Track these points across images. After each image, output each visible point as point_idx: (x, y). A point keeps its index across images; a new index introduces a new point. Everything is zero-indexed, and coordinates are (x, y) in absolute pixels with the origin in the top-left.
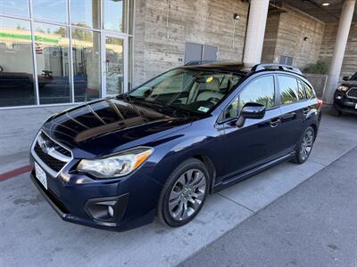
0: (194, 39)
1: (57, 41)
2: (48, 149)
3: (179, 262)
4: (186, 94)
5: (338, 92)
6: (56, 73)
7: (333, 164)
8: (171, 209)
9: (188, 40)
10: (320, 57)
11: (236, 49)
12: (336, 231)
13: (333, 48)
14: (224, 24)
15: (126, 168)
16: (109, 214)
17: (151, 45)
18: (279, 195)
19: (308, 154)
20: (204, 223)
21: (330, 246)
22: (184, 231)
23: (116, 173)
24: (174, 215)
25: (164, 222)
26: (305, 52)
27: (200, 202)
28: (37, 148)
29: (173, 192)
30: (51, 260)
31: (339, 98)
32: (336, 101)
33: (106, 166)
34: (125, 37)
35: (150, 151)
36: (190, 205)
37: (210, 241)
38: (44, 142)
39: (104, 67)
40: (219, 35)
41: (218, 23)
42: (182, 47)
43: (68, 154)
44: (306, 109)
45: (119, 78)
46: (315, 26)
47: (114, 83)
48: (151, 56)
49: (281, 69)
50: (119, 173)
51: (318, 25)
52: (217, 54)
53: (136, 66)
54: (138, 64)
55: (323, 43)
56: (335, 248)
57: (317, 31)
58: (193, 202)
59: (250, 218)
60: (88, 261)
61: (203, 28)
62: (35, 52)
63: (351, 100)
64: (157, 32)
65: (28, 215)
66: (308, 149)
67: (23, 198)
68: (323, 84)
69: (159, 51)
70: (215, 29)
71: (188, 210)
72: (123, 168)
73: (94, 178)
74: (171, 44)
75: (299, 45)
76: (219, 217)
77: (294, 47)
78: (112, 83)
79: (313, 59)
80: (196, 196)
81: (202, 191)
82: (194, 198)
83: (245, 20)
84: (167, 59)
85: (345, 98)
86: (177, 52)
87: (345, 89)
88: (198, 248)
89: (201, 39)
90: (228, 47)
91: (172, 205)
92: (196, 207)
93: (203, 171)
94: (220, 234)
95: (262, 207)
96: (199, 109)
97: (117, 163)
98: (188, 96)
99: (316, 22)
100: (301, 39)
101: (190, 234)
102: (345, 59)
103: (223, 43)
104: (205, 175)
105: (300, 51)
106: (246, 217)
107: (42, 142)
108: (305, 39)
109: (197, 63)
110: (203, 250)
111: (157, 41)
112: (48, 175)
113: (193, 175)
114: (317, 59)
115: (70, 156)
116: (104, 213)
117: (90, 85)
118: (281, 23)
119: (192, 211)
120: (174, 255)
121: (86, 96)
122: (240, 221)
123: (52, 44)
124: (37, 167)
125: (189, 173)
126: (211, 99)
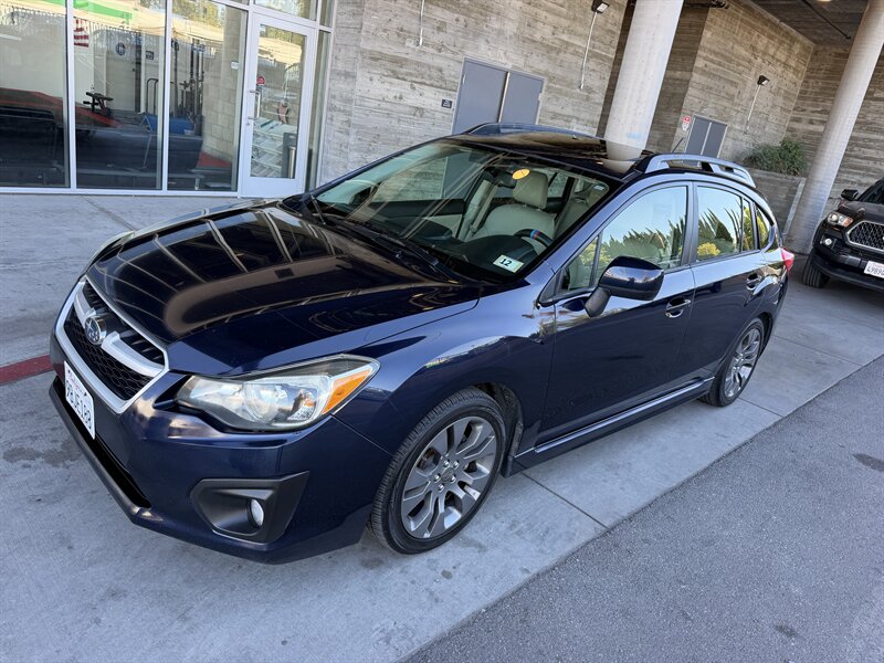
0: (485, 53)
1: (128, 16)
2: (102, 335)
3: (417, 647)
4: (458, 206)
5: (826, 228)
6: (121, 103)
7: (798, 414)
8: (405, 511)
9: (470, 54)
10: (790, 130)
11: (589, 90)
12: (796, 591)
13: (826, 112)
14: (565, 23)
15: (304, 408)
16: (251, 518)
17: (376, 58)
18: (667, 485)
19: (743, 383)
20: (481, 548)
21: (781, 629)
22: (432, 565)
23: (277, 419)
24: (412, 526)
25: (385, 543)
26: (756, 113)
27: (476, 495)
28: (73, 327)
29: (415, 471)
30: (97, 621)
31: (828, 242)
32: (819, 249)
33: (253, 398)
34: (311, 29)
35: (369, 369)
36: (451, 500)
37: (495, 596)
38: (93, 314)
39: (249, 103)
40: (550, 50)
41: (551, 18)
42: (454, 70)
43: (154, 356)
44: (753, 276)
45: (287, 135)
46: (790, 50)
47: (273, 148)
48: (374, 87)
49: (706, 168)
50: (285, 421)
51: (797, 48)
52: (541, 97)
53: (332, 108)
54: (337, 103)
55: (803, 96)
56: (791, 633)
57: (793, 64)
58: (460, 494)
59: (593, 540)
60: (190, 630)
61: (511, 28)
62: (71, 41)
63: (855, 251)
64: (395, 24)
65: (39, 492)
66: (745, 372)
67: (28, 445)
68: (790, 200)
69: (395, 75)
70: (543, 32)
71: (448, 513)
72: (296, 406)
73: (221, 428)
74: (426, 59)
75: (746, 95)
76: (519, 533)
77: (731, 98)
78: (266, 145)
79: (772, 135)
80: (469, 479)
81: (485, 469)
82: (462, 485)
83: (620, 17)
84: (413, 99)
85: (841, 244)
86: (440, 83)
87: (844, 221)
88: (466, 613)
89: (504, 57)
90: (570, 85)
91: (409, 502)
92: (467, 508)
93: (493, 421)
94: (521, 578)
95: (625, 514)
96: (498, 263)
97: (283, 394)
98: (464, 212)
99: (793, 40)
100: (752, 80)
101: (447, 575)
102: (853, 142)
103: (559, 72)
104: (497, 431)
105: (746, 111)
106: (583, 539)
107: (86, 314)
108: (762, 79)
109: (497, 131)
110: (477, 617)
111: (393, 50)
112: (98, 402)
113: (469, 431)
114: (783, 135)
115: (161, 362)
116: (239, 516)
117: (210, 144)
118: (707, 34)
119: (455, 516)
120: (406, 627)
121: (197, 173)
122: (569, 548)
123: (115, 23)
124: (70, 377)
125: (460, 426)
126: (527, 232)
